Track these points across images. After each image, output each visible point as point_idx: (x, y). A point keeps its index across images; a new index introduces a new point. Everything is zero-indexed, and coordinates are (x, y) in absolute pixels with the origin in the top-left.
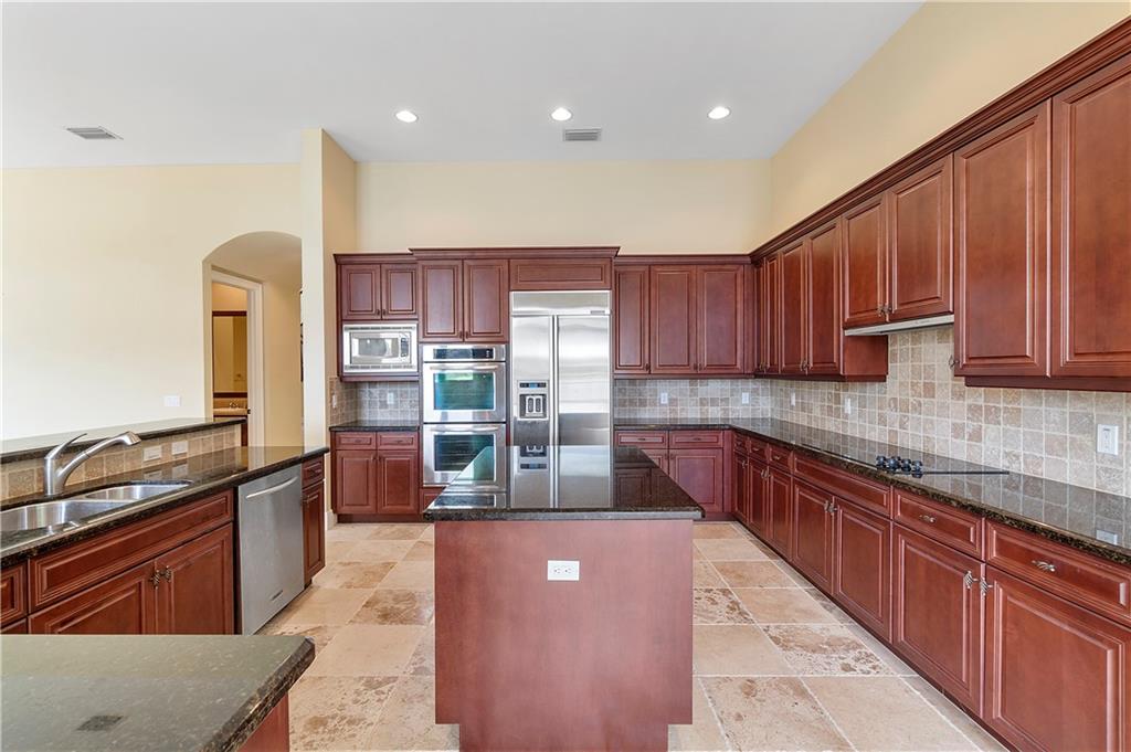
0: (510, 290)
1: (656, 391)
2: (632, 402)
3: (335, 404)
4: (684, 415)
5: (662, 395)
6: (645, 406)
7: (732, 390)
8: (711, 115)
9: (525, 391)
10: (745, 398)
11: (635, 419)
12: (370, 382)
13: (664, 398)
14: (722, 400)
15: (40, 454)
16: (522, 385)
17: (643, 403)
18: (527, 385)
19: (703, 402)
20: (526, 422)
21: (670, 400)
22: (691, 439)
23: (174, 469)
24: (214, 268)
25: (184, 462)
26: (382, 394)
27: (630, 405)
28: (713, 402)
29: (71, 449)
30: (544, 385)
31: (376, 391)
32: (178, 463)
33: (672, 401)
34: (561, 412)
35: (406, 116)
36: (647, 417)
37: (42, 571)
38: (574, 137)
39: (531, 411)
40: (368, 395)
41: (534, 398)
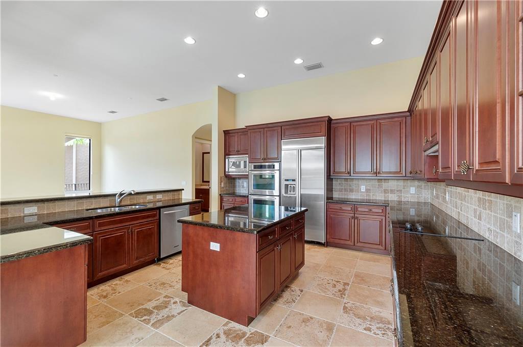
0: (281, 140)
1: (358, 184)
2: (346, 190)
3: (222, 186)
4: (374, 198)
5: (362, 187)
6: (353, 192)
7: (404, 186)
8: (373, 43)
9: (287, 183)
10: (413, 190)
11: (347, 198)
12: (239, 178)
13: (363, 188)
14: (397, 191)
15: (115, 195)
16: (286, 180)
17: (351, 191)
18: (288, 180)
19: (386, 191)
20: (287, 196)
21: (366, 190)
22: (367, 210)
23: (157, 203)
24: (196, 138)
25: (161, 201)
26: (243, 183)
27: (345, 191)
28: (392, 191)
29: (121, 194)
30: (294, 180)
31: (241, 181)
32: (158, 202)
33: (368, 190)
34: (302, 193)
35: (241, 76)
36: (354, 197)
37: (97, 222)
38: (310, 68)
39: (290, 191)
40: (239, 183)
41: (292, 186)
